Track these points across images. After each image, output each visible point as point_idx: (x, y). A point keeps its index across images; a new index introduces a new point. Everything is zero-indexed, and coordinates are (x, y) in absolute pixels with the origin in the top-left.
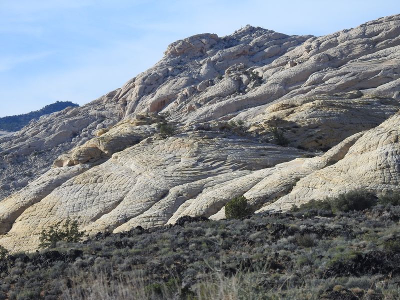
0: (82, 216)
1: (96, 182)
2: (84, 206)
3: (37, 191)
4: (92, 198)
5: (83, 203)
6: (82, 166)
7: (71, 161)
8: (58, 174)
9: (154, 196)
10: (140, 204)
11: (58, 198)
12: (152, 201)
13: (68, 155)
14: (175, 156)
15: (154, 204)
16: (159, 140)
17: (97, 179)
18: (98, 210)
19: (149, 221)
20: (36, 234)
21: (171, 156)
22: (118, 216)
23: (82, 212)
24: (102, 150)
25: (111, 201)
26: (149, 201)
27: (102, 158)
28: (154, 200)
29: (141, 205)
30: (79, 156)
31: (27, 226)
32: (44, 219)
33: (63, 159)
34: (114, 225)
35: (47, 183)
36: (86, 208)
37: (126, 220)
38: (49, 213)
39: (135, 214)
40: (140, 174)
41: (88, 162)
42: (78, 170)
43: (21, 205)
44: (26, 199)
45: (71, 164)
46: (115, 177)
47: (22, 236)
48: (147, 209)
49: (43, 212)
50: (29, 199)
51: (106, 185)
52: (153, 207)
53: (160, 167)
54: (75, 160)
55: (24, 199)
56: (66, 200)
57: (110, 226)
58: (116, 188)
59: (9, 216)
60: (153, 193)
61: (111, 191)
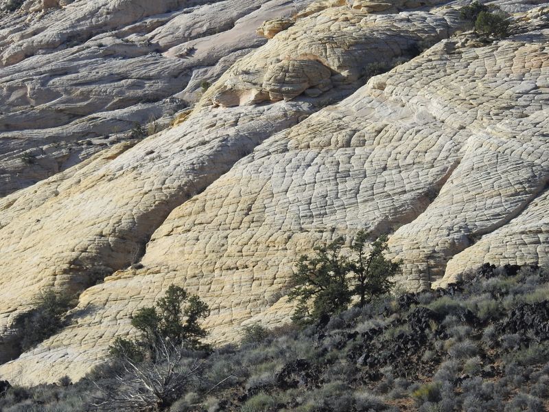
0: (339, 226)
1: (348, 144)
2: (337, 203)
3: (193, 164)
4: (350, 184)
5: (332, 195)
6: (293, 106)
7: (261, 93)
8: (236, 123)
9: (529, 181)
10: (496, 200)
11: (261, 183)
12: (526, 193)
13: (251, 78)
14: (537, 87)
15: (530, 200)
16: (474, 46)
17: (351, 136)
18: (377, 213)
19: (538, 242)
20: (229, 269)
21: (525, 86)
22: (450, 229)
23: (333, 217)
24: (334, 68)
25: (405, 192)
26: (517, 194)
27: (335, 87)
28: (531, 192)
29: (499, 204)
30: (281, 82)
31: (196, 248)
32: (237, 232)
33: (240, 87)
34: (444, 251)
35: (216, 143)
36: (343, 207)
37: (471, 238)
38: (247, 219)
39: (489, 224)
40: (462, 128)
41: (302, 96)
42: (285, 115)
43: (159, 196)
44: (168, 184)
45: (262, 100)
46: (399, 134)
47: (190, 273)
48: (517, 214)
49: (230, 217)
50: (176, 184)
51: (378, 153)
52: (531, 208)
53: (507, 112)
54: (272, 90)
55: (164, 183)
56: (284, 187)
57: (434, 252)
58: (409, 160)
59: (134, 223)
60: (524, 174)
61: (398, 167)
